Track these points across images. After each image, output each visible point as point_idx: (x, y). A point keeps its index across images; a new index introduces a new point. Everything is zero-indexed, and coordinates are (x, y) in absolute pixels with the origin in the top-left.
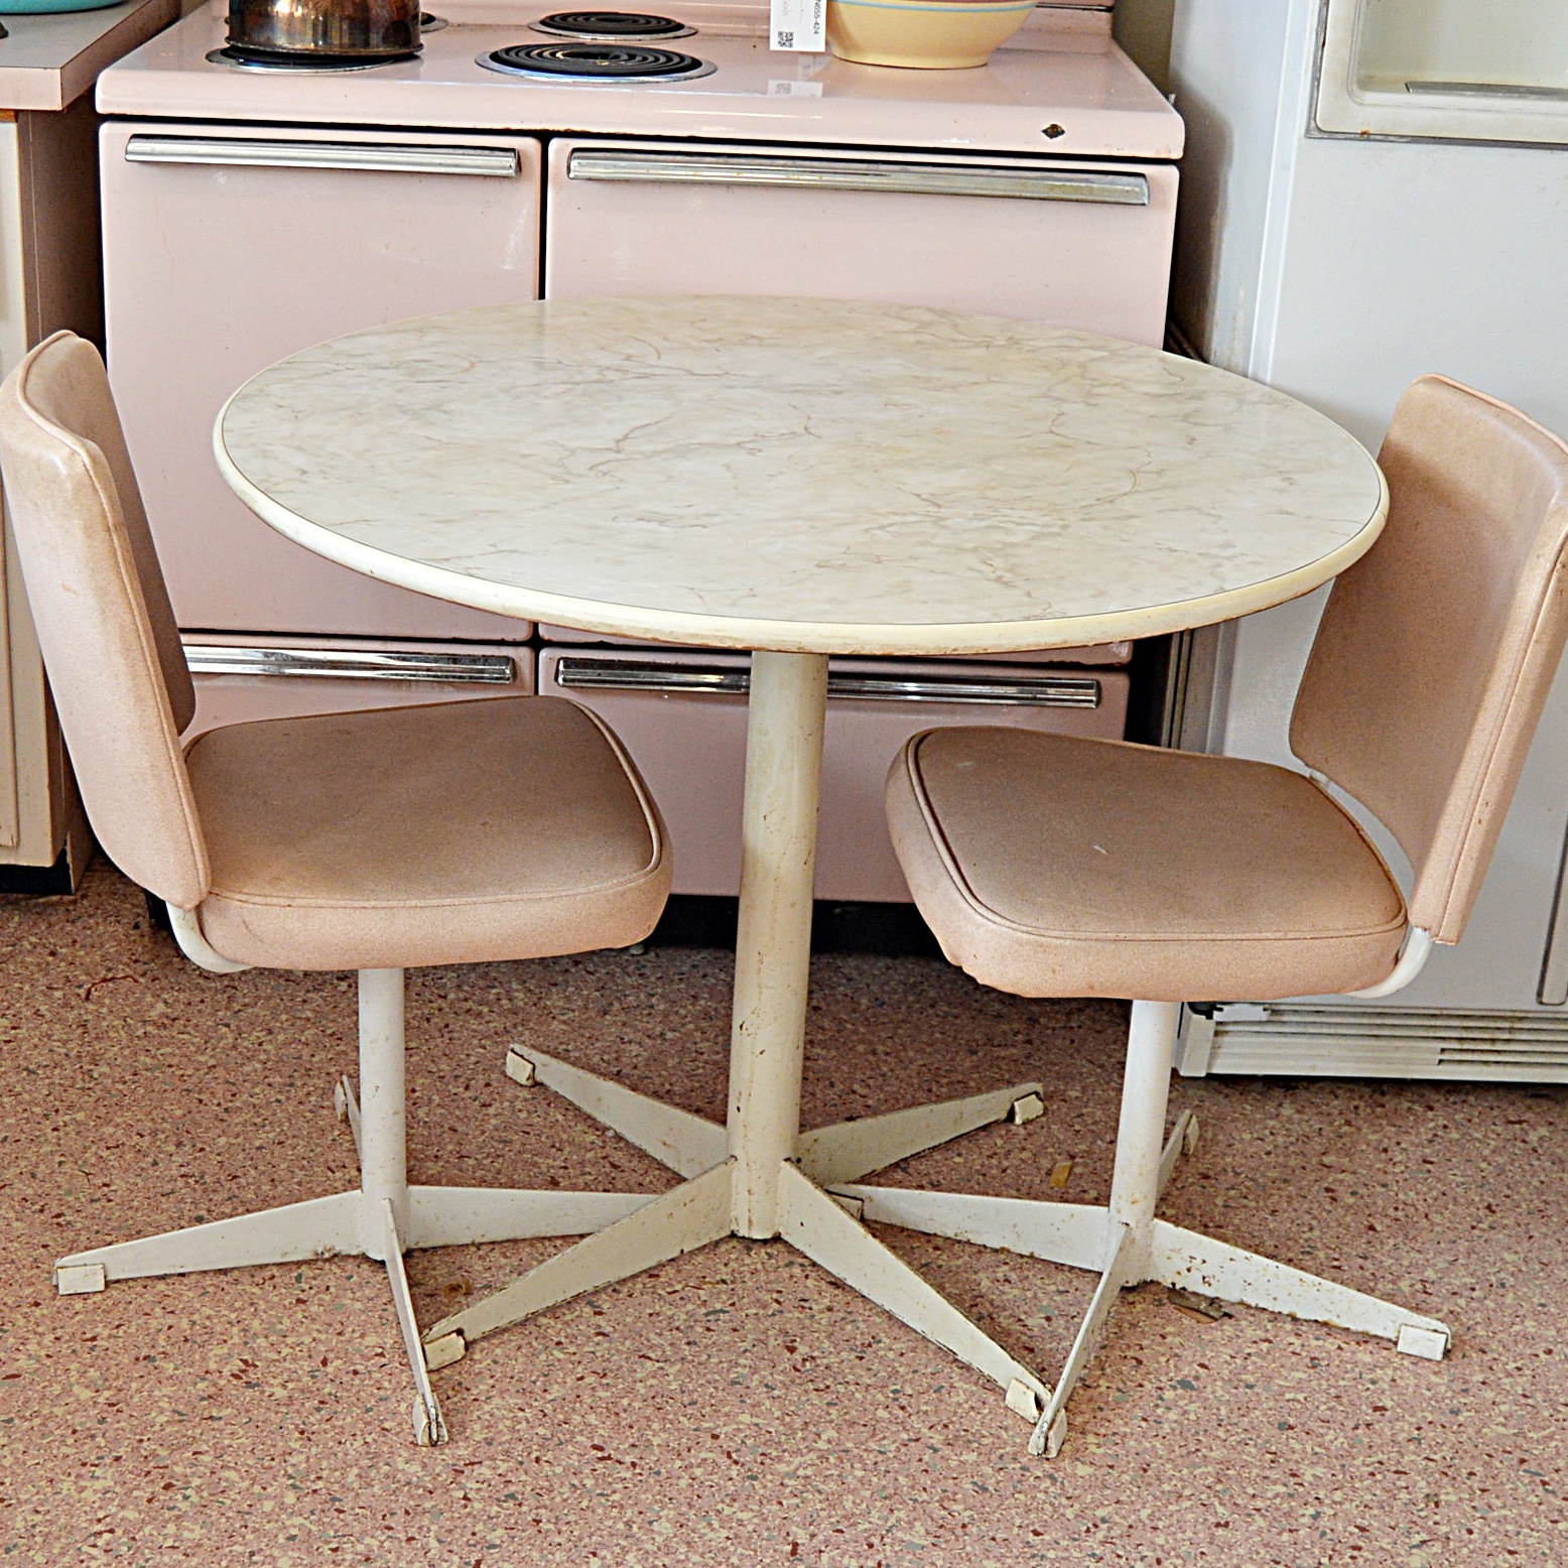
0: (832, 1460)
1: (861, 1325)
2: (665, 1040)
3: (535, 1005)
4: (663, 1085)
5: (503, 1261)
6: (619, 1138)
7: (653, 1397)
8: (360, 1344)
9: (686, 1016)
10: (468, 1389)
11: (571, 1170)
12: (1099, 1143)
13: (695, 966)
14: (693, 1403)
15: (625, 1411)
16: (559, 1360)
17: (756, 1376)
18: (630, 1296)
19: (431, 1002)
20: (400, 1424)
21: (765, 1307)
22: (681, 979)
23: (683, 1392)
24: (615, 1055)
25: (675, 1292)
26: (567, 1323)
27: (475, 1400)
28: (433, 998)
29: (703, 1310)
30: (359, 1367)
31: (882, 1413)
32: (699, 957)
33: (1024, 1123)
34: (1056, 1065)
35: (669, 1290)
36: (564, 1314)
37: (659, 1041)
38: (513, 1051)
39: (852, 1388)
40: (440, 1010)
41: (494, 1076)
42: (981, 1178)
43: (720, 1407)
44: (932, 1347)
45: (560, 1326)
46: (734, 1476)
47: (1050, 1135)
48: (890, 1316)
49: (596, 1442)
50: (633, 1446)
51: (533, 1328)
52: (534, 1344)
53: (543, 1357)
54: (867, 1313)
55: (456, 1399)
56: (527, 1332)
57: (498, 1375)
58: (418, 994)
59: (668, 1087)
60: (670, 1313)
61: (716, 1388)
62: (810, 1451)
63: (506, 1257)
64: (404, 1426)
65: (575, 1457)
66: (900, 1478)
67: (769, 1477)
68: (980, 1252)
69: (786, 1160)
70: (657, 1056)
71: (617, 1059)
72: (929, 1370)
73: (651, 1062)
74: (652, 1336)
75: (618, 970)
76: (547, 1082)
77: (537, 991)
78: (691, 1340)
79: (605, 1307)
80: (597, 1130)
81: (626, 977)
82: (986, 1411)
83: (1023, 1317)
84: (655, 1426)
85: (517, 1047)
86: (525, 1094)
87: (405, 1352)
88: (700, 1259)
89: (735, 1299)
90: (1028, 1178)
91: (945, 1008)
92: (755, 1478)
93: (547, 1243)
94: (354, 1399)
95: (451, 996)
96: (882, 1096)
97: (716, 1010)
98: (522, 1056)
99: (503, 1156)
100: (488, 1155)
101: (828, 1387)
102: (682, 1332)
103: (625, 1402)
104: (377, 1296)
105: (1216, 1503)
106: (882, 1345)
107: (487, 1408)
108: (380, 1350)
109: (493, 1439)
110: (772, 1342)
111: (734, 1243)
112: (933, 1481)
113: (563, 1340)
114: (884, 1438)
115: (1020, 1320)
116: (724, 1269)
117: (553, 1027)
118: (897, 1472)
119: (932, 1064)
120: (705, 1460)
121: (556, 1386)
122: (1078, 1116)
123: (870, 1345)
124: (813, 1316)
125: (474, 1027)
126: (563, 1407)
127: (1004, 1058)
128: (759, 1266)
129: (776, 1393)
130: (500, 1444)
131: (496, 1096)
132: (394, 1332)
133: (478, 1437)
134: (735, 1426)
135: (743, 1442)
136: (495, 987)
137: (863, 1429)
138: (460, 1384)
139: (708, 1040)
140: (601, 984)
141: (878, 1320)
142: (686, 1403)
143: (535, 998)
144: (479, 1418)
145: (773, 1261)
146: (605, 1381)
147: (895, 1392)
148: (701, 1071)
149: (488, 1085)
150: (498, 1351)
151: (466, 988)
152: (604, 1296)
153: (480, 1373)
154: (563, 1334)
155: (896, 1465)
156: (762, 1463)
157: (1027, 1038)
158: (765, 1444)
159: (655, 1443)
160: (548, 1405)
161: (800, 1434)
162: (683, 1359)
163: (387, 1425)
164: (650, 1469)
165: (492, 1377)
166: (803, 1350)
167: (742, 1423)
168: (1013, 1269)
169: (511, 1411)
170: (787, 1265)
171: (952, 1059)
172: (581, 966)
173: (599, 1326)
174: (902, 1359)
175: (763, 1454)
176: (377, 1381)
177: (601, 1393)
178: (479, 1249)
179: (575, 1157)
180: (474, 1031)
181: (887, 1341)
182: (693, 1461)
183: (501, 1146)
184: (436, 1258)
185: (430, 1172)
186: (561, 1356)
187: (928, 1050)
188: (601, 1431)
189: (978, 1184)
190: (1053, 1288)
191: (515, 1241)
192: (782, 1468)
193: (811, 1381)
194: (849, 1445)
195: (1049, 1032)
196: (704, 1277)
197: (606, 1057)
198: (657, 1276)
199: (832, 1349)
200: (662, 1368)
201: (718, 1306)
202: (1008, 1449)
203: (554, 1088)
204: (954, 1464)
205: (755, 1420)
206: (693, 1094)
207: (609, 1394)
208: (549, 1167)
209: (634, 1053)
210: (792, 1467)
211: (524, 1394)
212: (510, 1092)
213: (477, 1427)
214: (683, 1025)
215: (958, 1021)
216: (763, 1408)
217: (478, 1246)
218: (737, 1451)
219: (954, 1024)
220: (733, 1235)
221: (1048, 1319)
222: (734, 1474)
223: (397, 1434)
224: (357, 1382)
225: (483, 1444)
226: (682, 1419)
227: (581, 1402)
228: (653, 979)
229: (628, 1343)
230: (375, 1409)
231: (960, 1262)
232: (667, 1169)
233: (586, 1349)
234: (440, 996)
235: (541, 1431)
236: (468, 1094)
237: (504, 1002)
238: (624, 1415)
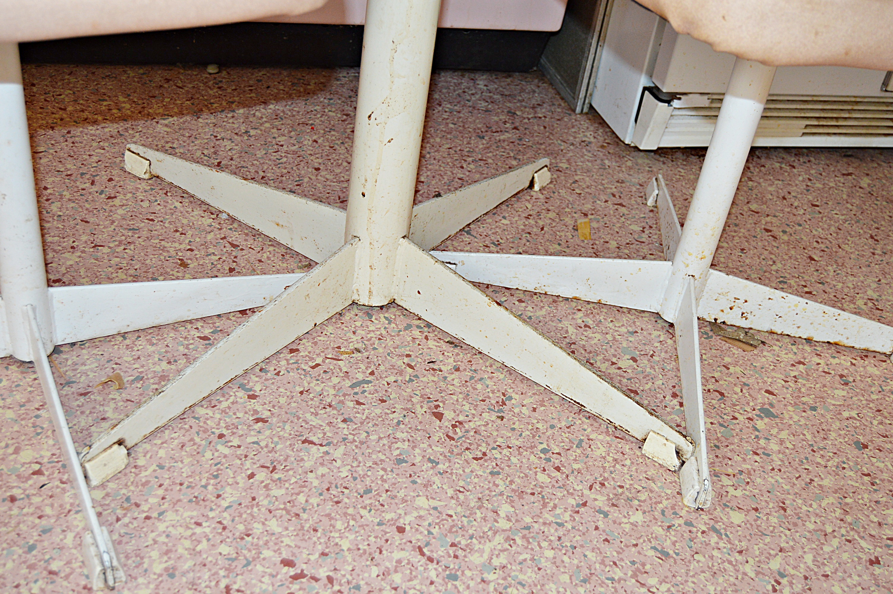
0: (519, 541)
1: (488, 382)
2: (249, 136)
3: (140, 112)
4: (257, 172)
5: (151, 349)
6: (232, 219)
7: (328, 489)
8: (15, 460)
9: (262, 118)
10: (137, 505)
11: (196, 252)
12: (598, 202)
13: (259, 81)
14: (368, 491)
15: (304, 510)
16: (225, 456)
17: (417, 451)
18: (278, 374)
19: (53, 113)
20: (69, 563)
21: (401, 373)
22: (251, 90)
23: (355, 479)
24: (213, 150)
25: (318, 365)
26: (224, 411)
27: (147, 518)
28: (54, 111)
29: (348, 383)
30: (16, 492)
31: (542, 478)
32: (260, 74)
33: (540, 190)
34: (541, 144)
35: (311, 364)
36: (220, 402)
37: (246, 138)
38: (129, 150)
39: (506, 452)
40: (62, 119)
41: (114, 172)
42: (528, 235)
43: (395, 492)
44: (556, 398)
45: (218, 416)
46: (434, 579)
47: (562, 199)
48: (511, 371)
49: (284, 555)
50: (324, 554)
51: (192, 422)
52: (197, 440)
53: (208, 455)
54: (489, 369)
55: (126, 520)
56: (187, 427)
57: (166, 483)
58: (41, 108)
59: (262, 174)
60: (318, 389)
61: (384, 469)
62: (495, 533)
63: (152, 344)
64: (75, 565)
65: (266, 579)
66: (589, 554)
67: (468, 573)
68: (554, 301)
69: (403, 237)
70: (247, 149)
71: (215, 153)
72: (563, 424)
73: (243, 154)
74: (308, 416)
75: (202, 85)
76: (161, 175)
77: (140, 102)
78: (346, 417)
79: (257, 388)
80: (212, 214)
81: (209, 90)
82: (628, 462)
83: (614, 360)
84: (339, 525)
85: (133, 147)
86: (143, 185)
87: (64, 466)
88: (330, 329)
89: (373, 368)
90: (562, 234)
91: (449, 106)
92: (454, 577)
93: (189, 326)
94: (13, 535)
95: (70, 108)
96: (429, 173)
97: (283, 111)
98: (138, 154)
99: (133, 243)
100: (120, 242)
101: (484, 454)
102: (335, 408)
103: (302, 498)
104: (29, 401)
105: (856, 537)
106: (513, 401)
107: (161, 527)
108: (37, 467)
109: (174, 568)
110: (419, 411)
111: (355, 310)
112: (618, 553)
113: (225, 432)
114: (555, 507)
115: (613, 363)
116: (354, 338)
117: (158, 130)
118: (582, 546)
119: (456, 147)
120: (399, 561)
121: (228, 489)
122: (574, 183)
123: (504, 403)
124: (445, 378)
125: (92, 132)
126: (241, 516)
127: (504, 141)
128: (384, 332)
129: (441, 467)
130: (184, 574)
131: (120, 189)
132: (51, 442)
133: (158, 568)
134: (415, 514)
135: (430, 533)
136: (106, 100)
137: (532, 498)
138: (128, 499)
139: (284, 135)
140: (190, 96)
141: (502, 376)
142: (362, 491)
143: (139, 108)
144: (155, 542)
145: (393, 325)
146: (276, 476)
147: (544, 451)
148: (284, 160)
149: (110, 180)
150: (162, 453)
151: (81, 102)
152: (254, 379)
153: (147, 483)
154: (223, 424)
155: (578, 538)
156: (456, 557)
157: (513, 126)
158: (450, 531)
159: (345, 549)
160: (225, 514)
161: (479, 515)
162: (344, 439)
163: (54, 567)
164: (348, 582)
165: (160, 486)
166: (448, 415)
167: (421, 508)
168: (587, 315)
169: (188, 528)
170: (406, 329)
171: (469, 143)
172: (171, 82)
173: (256, 412)
174: (536, 414)
175: (453, 545)
176: (38, 508)
177: (276, 492)
178: (125, 338)
179: (198, 240)
180: (94, 135)
181: (517, 397)
182: (388, 564)
183: (130, 234)
184: (84, 351)
185: (69, 263)
186: (226, 451)
187: (449, 136)
188: (287, 541)
189: (528, 241)
190: (623, 330)
191: (159, 327)
192: (476, 559)
193: (467, 449)
194: (528, 520)
195: (526, 121)
196: (339, 347)
197: (206, 152)
198: (297, 350)
199: (473, 412)
200: (327, 453)
201: (360, 376)
202: (665, 503)
203: (169, 179)
204: (627, 527)
205: (433, 503)
206: (284, 178)
207: (283, 491)
208: (177, 251)
209: (228, 148)
210: (486, 556)
211: (197, 503)
212: (130, 185)
213: (155, 554)
214: (261, 124)
215: (462, 115)
216: (435, 487)
217: (124, 335)
218: (428, 544)
219: (460, 117)
220: (354, 303)
221: (634, 360)
222: (433, 574)
223: (67, 577)
224: (15, 511)
225: (165, 577)
226: (363, 512)
227: (258, 505)
228: (229, 90)
229: (288, 427)
230: (39, 547)
231: (543, 312)
232: (279, 244)
233: (250, 440)
234: (60, 109)
235: (224, 549)
236: (94, 189)
237: (115, 111)
238: (304, 516)
